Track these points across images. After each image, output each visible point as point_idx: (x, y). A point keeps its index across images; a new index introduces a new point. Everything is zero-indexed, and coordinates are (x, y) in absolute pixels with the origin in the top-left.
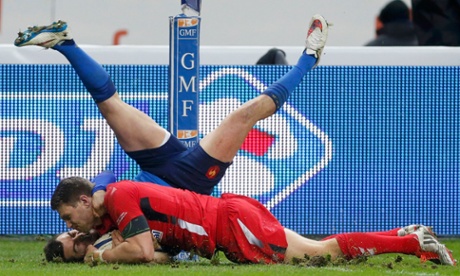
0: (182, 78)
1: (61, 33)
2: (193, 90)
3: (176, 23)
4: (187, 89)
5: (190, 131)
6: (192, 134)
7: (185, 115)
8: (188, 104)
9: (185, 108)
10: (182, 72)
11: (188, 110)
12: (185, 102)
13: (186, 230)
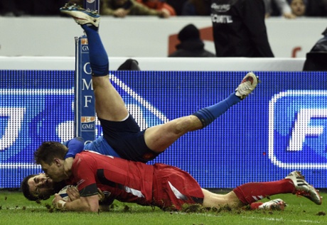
0: (84, 80)
1: (93, 18)
2: (92, 89)
3: (80, 42)
4: (88, 88)
5: (90, 118)
6: (91, 119)
7: (86, 106)
8: (88, 98)
9: (86, 101)
10: (84, 76)
11: (88, 103)
12: (86, 97)
13: (131, 193)
